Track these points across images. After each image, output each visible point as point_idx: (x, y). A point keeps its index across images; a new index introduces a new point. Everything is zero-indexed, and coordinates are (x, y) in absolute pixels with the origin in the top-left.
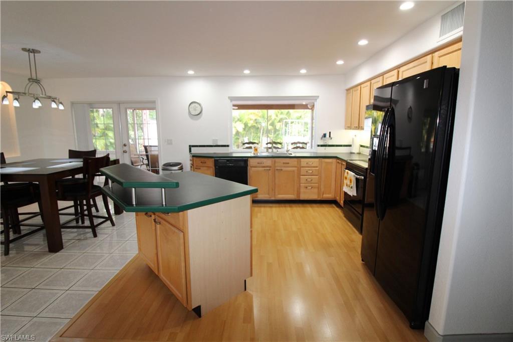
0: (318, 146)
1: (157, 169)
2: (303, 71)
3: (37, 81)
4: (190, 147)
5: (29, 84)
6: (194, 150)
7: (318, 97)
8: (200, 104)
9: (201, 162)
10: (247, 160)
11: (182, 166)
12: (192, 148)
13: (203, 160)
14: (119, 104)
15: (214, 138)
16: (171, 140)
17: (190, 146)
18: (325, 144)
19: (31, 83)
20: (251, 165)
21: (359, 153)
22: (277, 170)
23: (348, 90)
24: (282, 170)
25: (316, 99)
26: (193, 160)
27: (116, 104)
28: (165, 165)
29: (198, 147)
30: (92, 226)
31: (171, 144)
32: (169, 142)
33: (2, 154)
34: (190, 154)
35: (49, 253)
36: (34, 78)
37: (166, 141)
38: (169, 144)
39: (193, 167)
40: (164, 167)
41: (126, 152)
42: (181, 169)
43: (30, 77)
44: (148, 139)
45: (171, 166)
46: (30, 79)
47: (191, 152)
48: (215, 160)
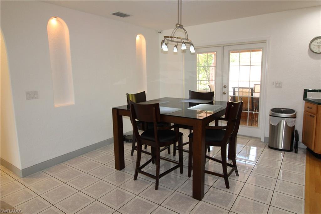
1: (257, 112)
3: (181, 27)
4: (306, 91)
5: (176, 29)
11: (296, 114)
12: (308, 93)
14: (224, 46)
16: (281, 83)
19: (177, 28)
26: (317, 108)
27: (221, 47)
28: (273, 110)
29: (317, 92)
30: (226, 176)
31: (280, 87)
32: (277, 85)
33: (144, 92)
34: (304, 99)
35: (192, 198)
36: (180, 24)
37: (273, 84)
38: (277, 87)
39: (315, 117)
40: (273, 113)
41: (226, 94)
42: (295, 117)
43: (177, 23)
44: (250, 81)
45: (282, 112)
46: (177, 24)
47: (306, 97)
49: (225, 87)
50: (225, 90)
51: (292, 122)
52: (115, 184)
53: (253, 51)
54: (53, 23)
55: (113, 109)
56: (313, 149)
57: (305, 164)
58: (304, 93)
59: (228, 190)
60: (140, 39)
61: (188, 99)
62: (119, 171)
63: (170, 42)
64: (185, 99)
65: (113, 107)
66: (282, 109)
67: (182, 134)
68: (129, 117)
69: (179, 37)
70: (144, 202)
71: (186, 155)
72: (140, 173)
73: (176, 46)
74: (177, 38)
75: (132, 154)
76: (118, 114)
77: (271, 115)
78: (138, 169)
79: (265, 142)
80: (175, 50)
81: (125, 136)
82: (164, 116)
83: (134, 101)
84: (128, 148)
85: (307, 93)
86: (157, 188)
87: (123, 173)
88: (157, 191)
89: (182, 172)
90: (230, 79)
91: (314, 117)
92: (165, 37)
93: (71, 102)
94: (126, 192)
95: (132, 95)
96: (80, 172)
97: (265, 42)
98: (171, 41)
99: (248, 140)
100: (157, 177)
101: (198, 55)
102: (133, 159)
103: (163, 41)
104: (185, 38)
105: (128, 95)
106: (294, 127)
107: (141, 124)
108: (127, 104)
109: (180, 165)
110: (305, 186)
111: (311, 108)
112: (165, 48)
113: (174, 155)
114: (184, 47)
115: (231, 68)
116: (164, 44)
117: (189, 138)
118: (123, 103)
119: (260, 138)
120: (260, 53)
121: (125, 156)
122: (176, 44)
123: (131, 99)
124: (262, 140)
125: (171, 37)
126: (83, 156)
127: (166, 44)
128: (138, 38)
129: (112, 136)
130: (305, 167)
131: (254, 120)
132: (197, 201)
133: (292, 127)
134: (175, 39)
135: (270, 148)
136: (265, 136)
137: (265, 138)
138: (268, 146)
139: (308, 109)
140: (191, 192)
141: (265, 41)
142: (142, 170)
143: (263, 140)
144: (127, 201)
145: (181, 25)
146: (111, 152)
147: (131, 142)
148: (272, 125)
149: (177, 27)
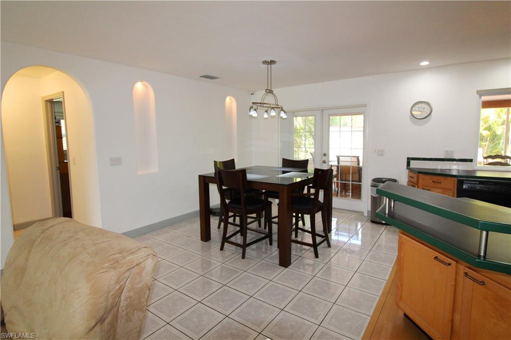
1: (360, 183)
3: (271, 92)
4: (409, 160)
5: (265, 95)
6: (414, 164)
8: (428, 104)
9: (433, 182)
12: (411, 161)
13: (436, 178)
14: (323, 110)
15: (446, 149)
16: (383, 151)
26: (418, 177)
27: (320, 111)
28: (375, 180)
30: (315, 246)
31: (382, 155)
32: (379, 153)
33: (233, 160)
34: (407, 168)
35: (278, 266)
36: (269, 89)
37: (375, 152)
38: (379, 155)
40: (375, 183)
41: (325, 162)
43: (266, 88)
44: (351, 148)
46: (267, 90)
47: (409, 166)
48: (458, 179)
49: (325, 155)
50: (324, 158)
52: (200, 254)
53: (354, 115)
54: (139, 86)
55: (200, 176)
58: (407, 161)
59: (317, 260)
60: (230, 102)
61: (281, 168)
62: (205, 243)
63: (259, 107)
64: (278, 168)
65: (200, 174)
66: (384, 178)
67: (271, 203)
68: (216, 185)
69: (268, 103)
70: (230, 269)
71: (275, 228)
72: (227, 242)
73: (266, 111)
74: (267, 104)
75: (219, 227)
76: (204, 182)
77: (372, 185)
78: (225, 239)
79: (367, 217)
80: (266, 116)
81: (212, 209)
82: (252, 183)
83: (222, 168)
84: (214, 221)
86: (243, 257)
87: (209, 244)
88: (243, 260)
89: (271, 244)
90: (330, 147)
92: (253, 103)
93: (154, 169)
94: (212, 261)
95: (220, 162)
96: (164, 243)
97: (365, 106)
98: (261, 106)
99: (350, 215)
100: (244, 246)
101: (295, 118)
102: (220, 231)
103: (252, 107)
104: (274, 103)
105: (215, 163)
107: (229, 193)
108: (214, 172)
109: (269, 236)
111: (413, 178)
112: (254, 114)
113: (265, 228)
114: (273, 113)
115: (330, 133)
116: (252, 110)
117: (277, 206)
118: (210, 171)
119: (363, 213)
120: (361, 117)
121: (211, 229)
122: (266, 109)
123: (218, 166)
124: (364, 215)
125: (261, 103)
126: (166, 228)
127: (255, 110)
128: (228, 99)
129: (198, 208)
131: (357, 192)
132: (283, 268)
134: (264, 105)
135: (373, 222)
137: (368, 211)
138: (370, 220)
139: (412, 180)
140: (277, 261)
142: (229, 240)
143: (366, 214)
144: (212, 268)
145: (271, 90)
146: (197, 225)
147: (218, 216)
148: (373, 196)
149: (266, 92)
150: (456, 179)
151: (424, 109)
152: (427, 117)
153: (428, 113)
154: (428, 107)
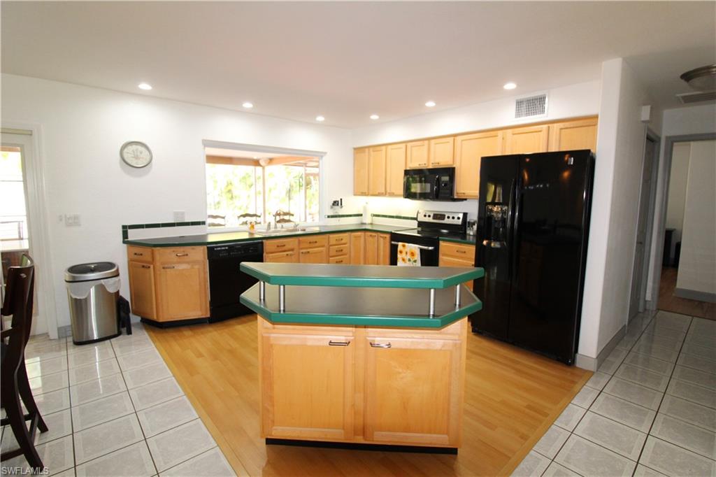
0: (329, 217)
2: (320, 119)
4: (125, 229)
6: (134, 235)
7: (326, 153)
8: (146, 146)
9: (177, 256)
10: (262, 243)
11: (118, 270)
12: (130, 231)
13: (181, 250)
15: (176, 210)
16: (77, 217)
17: (124, 227)
18: (336, 214)
20: (268, 251)
21: (371, 224)
22: (302, 253)
23: (358, 150)
24: (308, 252)
25: (322, 157)
26: (153, 253)
28: (72, 270)
29: (143, 228)
32: (70, 221)
34: (124, 242)
37: (61, 220)
38: (69, 225)
39: (152, 266)
40: (74, 275)
42: (117, 275)
45: (92, 271)
47: (127, 238)
48: (208, 248)
51: (114, 283)
56: (155, 318)
57: (153, 344)
58: (123, 231)
66: (92, 264)
77: (71, 280)
79: (60, 339)
85: (127, 231)
91: (149, 267)
106: (118, 292)
110: (174, 376)
111: (141, 255)
124: (52, 337)
130: (155, 349)
133: (115, 293)
136: (59, 326)
137: (61, 328)
138: (71, 343)
139: (136, 257)
141: (30, 133)
143: (54, 335)
148: (76, 299)
150: (205, 247)
151: (141, 153)
152: (147, 165)
153: (148, 160)
154: (147, 152)
